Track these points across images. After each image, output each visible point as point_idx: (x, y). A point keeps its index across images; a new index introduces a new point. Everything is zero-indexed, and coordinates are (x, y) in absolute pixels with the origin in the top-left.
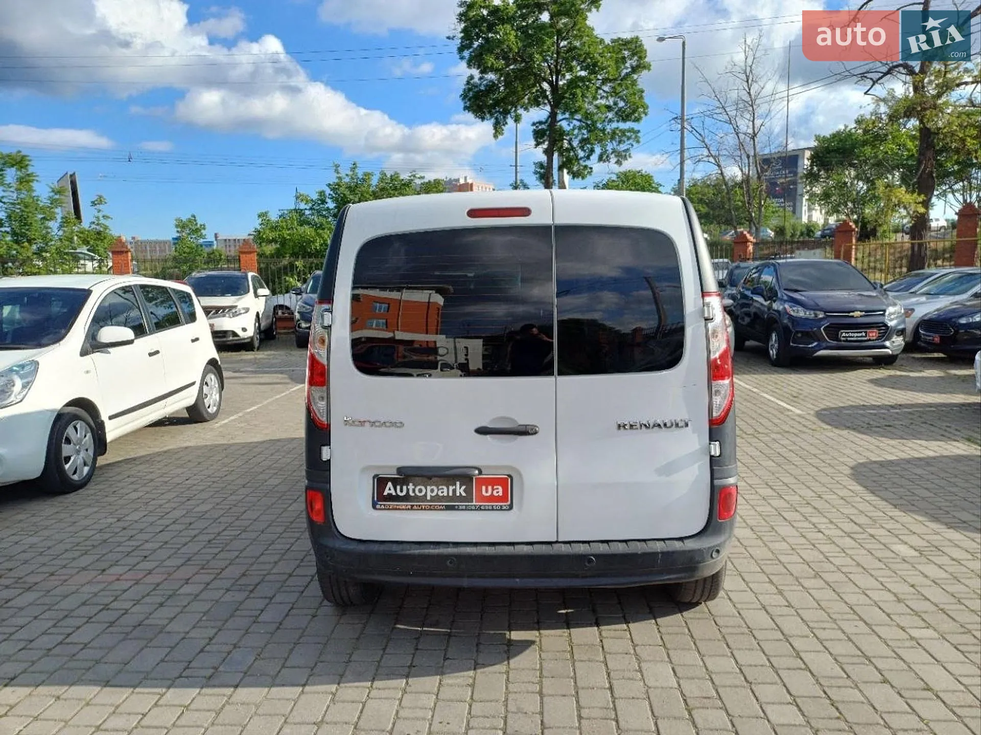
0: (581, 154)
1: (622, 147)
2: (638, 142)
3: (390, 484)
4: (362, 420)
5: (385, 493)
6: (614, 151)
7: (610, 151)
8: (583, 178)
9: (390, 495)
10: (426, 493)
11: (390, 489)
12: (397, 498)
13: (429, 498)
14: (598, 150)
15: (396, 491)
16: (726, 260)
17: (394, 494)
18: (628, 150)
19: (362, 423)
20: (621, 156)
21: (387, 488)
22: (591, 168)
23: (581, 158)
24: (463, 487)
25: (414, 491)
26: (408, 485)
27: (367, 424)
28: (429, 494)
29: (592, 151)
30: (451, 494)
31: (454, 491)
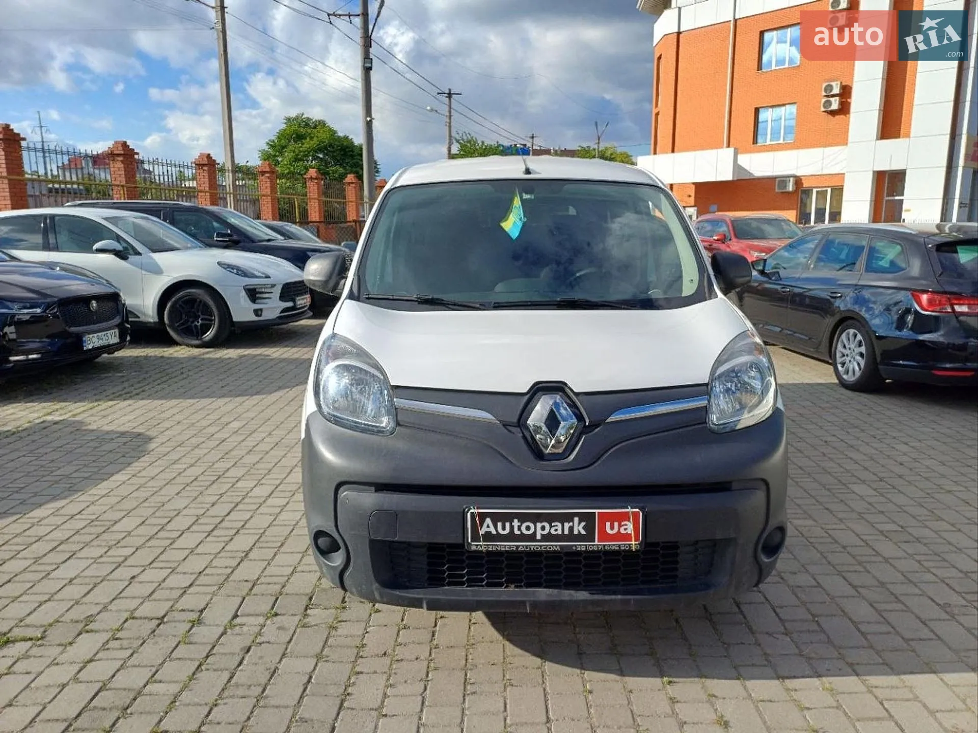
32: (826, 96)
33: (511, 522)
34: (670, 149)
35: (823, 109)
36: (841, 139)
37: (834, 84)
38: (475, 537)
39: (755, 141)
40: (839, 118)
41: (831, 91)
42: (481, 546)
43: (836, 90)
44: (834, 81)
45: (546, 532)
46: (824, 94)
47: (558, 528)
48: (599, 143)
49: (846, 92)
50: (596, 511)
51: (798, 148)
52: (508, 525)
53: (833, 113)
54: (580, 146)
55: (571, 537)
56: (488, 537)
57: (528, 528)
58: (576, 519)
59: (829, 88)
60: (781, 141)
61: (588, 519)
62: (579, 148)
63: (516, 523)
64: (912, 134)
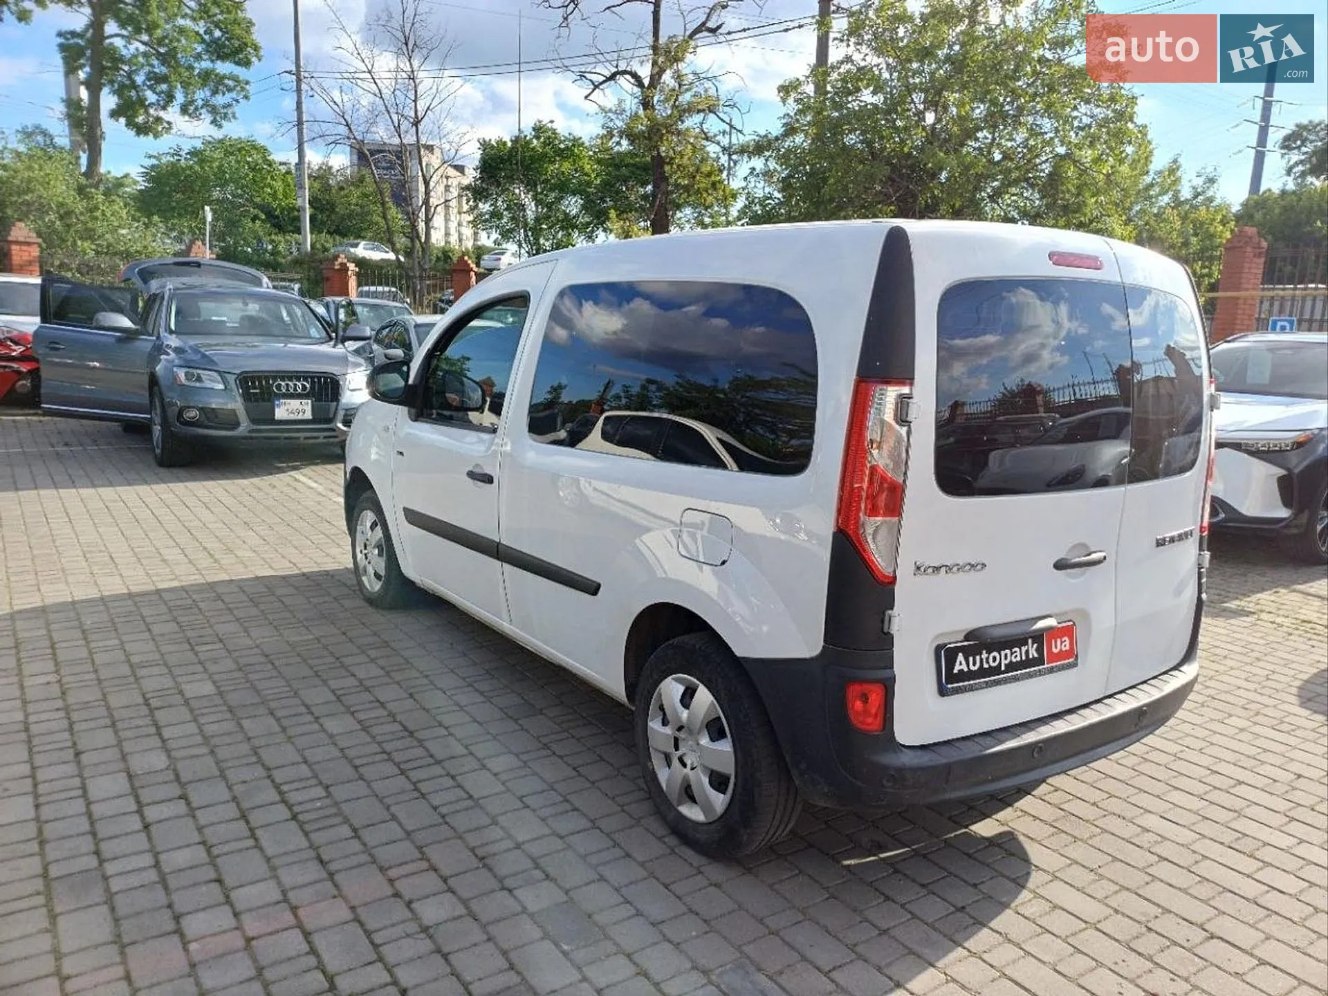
0: (151, 97)
1: (220, 100)
2: (246, 97)
3: (960, 657)
4: (936, 565)
5: (955, 671)
6: (206, 104)
7: (200, 103)
8: (156, 136)
9: (961, 671)
10: (1000, 663)
11: (961, 664)
12: (970, 675)
13: (1003, 668)
14: (180, 97)
15: (968, 666)
16: (393, 289)
17: (966, 670)
18: (229, 106)
19: (936, 569)
20: (219, 115)
21: (958, 663)
22: (169, 123)
23: (151, 105)
24: (1035, 645)
25: (987, 659)
26: (981, 654)
27: (943, 570)
28: (1004, 662)
29: (170, 97)
30: (1024, 658)
31: (1027, 652)
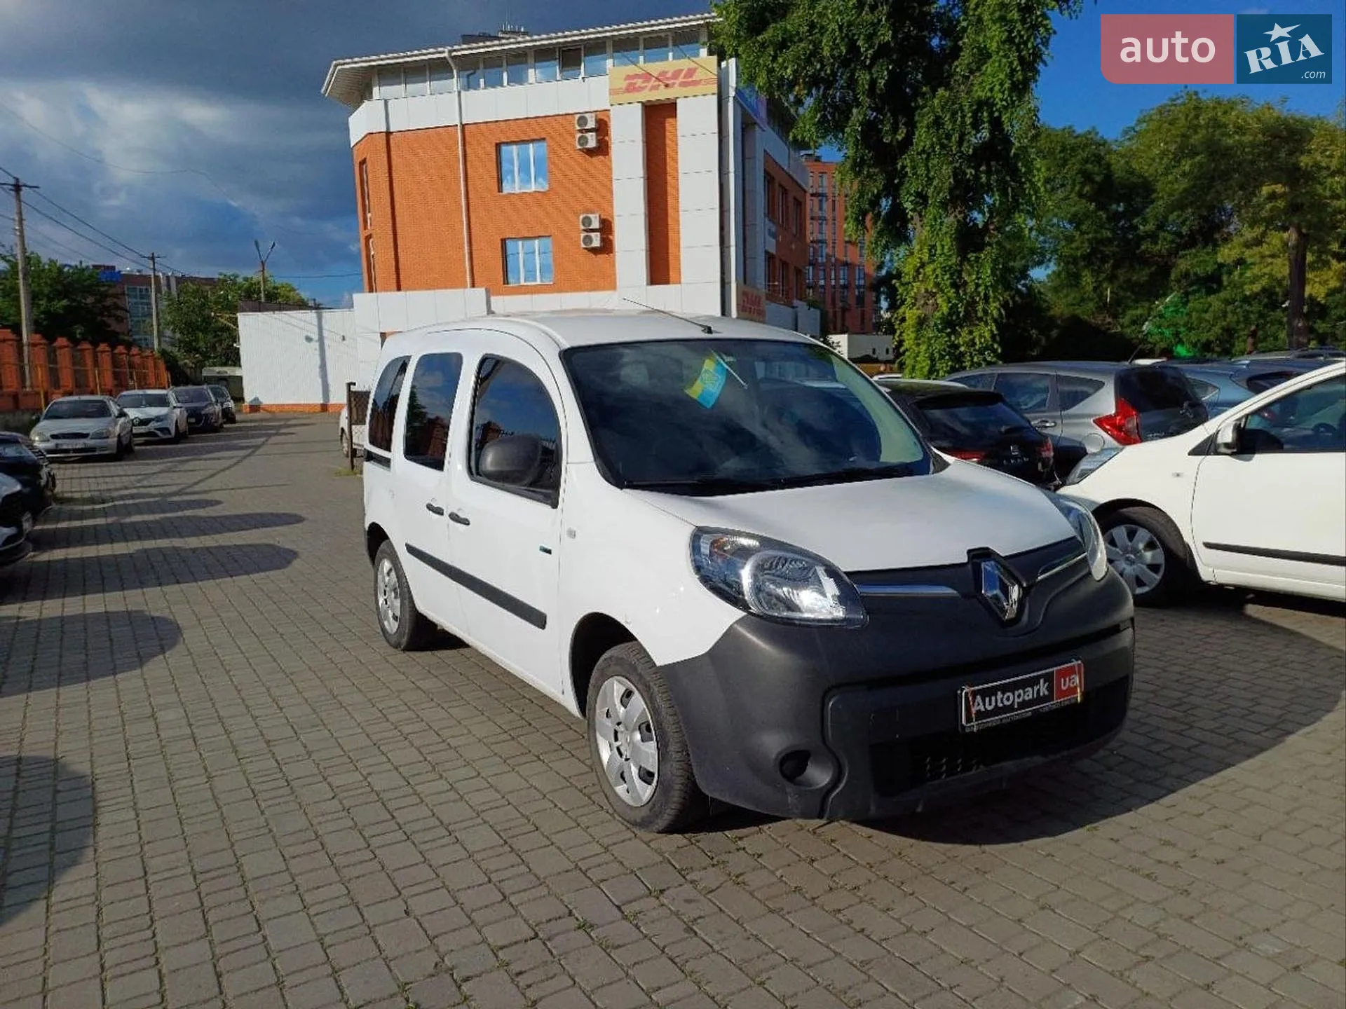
32: (585, 230)
33: (996, 695)
34: (394, 286)
35: (583, 246)
36: (607, 281)
37: (591, 216)
38: (969, 719)
39: (506, 281)
40: (602, 257)
41: (590, 224)
42: (975, 726)
43: (596, 224)
44: (592, 212)
45: (1021, 700)
46: (582, 227)
47: (1029, 694)
48: (263, 271)
49: (606, 227)
50: (1055, 669)
51: (560, 290)
52: (993, 698)
53: (595, 251)
54: (221, 274)
55: (1039, 700)
56: (980, 715)
57: (1008, 699)
58: (1042, 681)
59: (587, 221)
60: (538, 282)
61: (1049, 678)
62: (222, 277)
63: (999, 695)
64: (683, 280)
